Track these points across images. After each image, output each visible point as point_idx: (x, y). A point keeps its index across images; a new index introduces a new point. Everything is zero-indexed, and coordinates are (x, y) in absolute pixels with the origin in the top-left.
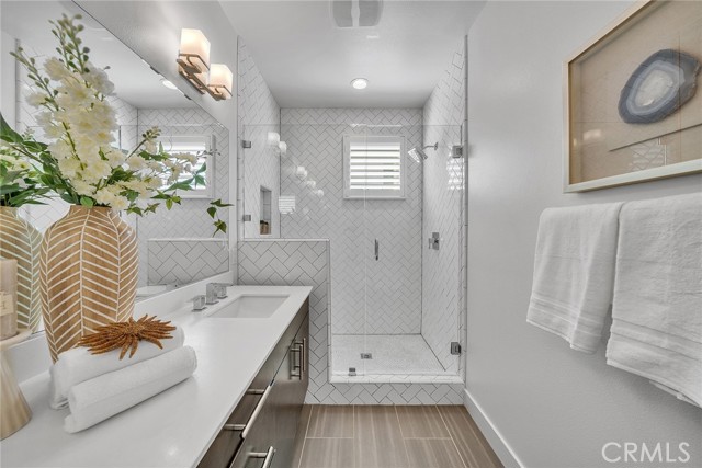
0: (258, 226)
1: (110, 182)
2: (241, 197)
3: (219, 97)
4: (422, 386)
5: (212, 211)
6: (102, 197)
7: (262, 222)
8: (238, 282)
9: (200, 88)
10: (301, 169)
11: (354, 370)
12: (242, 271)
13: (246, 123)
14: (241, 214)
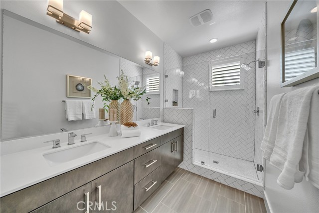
0: (172, 103)
1: (129, 95)
2: (165, 94)
3: (156, 65)
4: (236, 180)
5: (147, 100)
6: (128, 98)
7: (174, 102)
8: (163, 121)
9: (151, 65)
10: (194, 79)
11: (204, 163)
12: (164, 118)
13: (167, 69)
14: (165, 100)
